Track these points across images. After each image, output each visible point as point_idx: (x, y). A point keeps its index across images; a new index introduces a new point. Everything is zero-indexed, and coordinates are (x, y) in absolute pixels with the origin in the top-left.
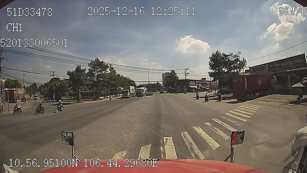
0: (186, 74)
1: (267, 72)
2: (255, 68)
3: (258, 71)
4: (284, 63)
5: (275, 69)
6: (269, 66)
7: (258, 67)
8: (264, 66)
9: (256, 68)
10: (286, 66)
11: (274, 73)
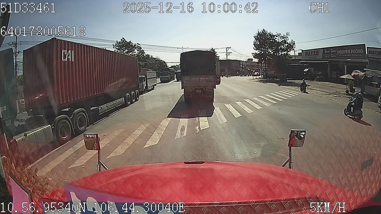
0: (228, 54)
1: (321, 58)
2: (307, 52)
3: (311, 55)
4: (341, 51)
5: (330, 56)
6: (324, 52)
7: (311, 51)
8: (318, 51)
9: (309, 52)
10: (343, 54)
11: (328, 59)
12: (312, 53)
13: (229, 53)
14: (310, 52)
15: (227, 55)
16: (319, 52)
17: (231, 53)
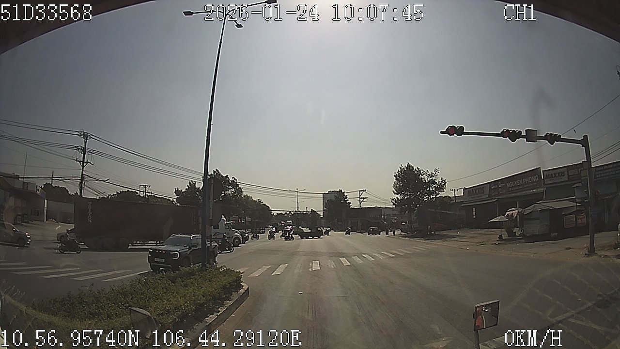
1: (488, 197)
3: (475, 195)
4: (511, 183)
5: (499, 193)
6: (490, 187)
7: (475, 189)
10: (514, 187)
12: (476, 192)
13: (364, 198)
14: (474, 191)
15: (360, 201)
16: (484, 189)
17: (366, 198)
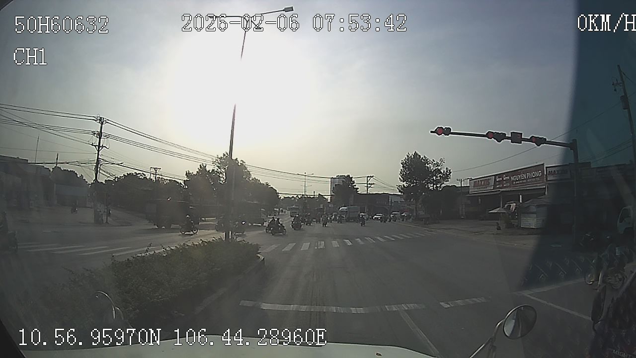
0: (368, 185)
1: (493, 189)
3: (480, 186)
4: (515, 176)
5: (503, 185)
6: (495, 179)
7: (480, 181)
8: (489, 179)
10: (518, 181)
11: (501, 190)
12: (481, 183)
13: (371, 184)
16: (490, 181)
